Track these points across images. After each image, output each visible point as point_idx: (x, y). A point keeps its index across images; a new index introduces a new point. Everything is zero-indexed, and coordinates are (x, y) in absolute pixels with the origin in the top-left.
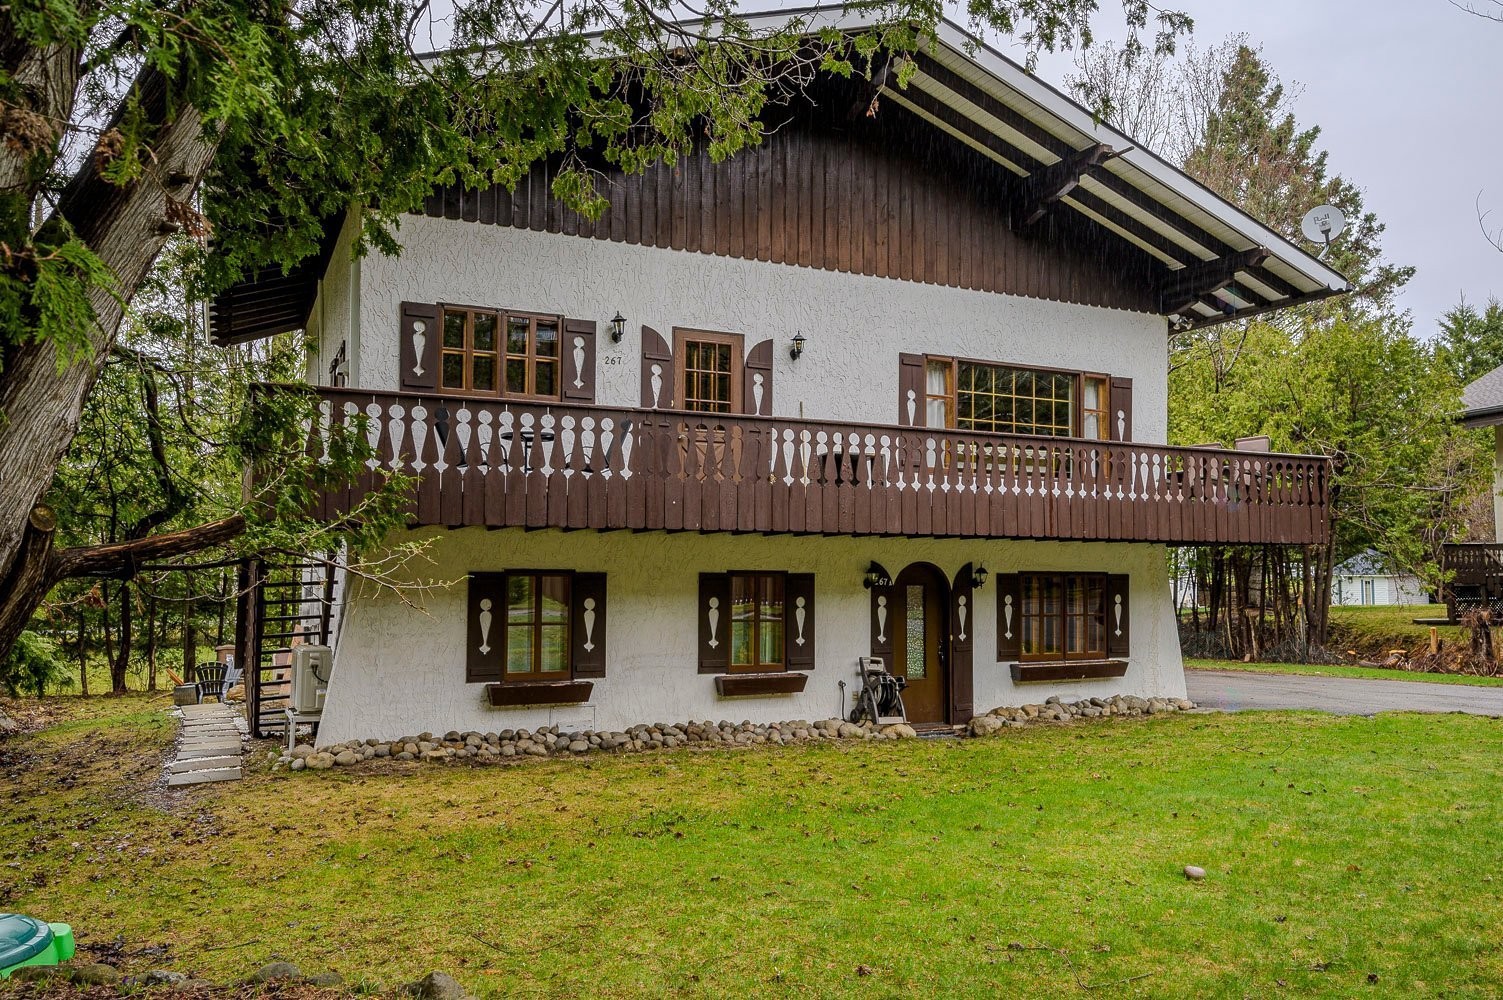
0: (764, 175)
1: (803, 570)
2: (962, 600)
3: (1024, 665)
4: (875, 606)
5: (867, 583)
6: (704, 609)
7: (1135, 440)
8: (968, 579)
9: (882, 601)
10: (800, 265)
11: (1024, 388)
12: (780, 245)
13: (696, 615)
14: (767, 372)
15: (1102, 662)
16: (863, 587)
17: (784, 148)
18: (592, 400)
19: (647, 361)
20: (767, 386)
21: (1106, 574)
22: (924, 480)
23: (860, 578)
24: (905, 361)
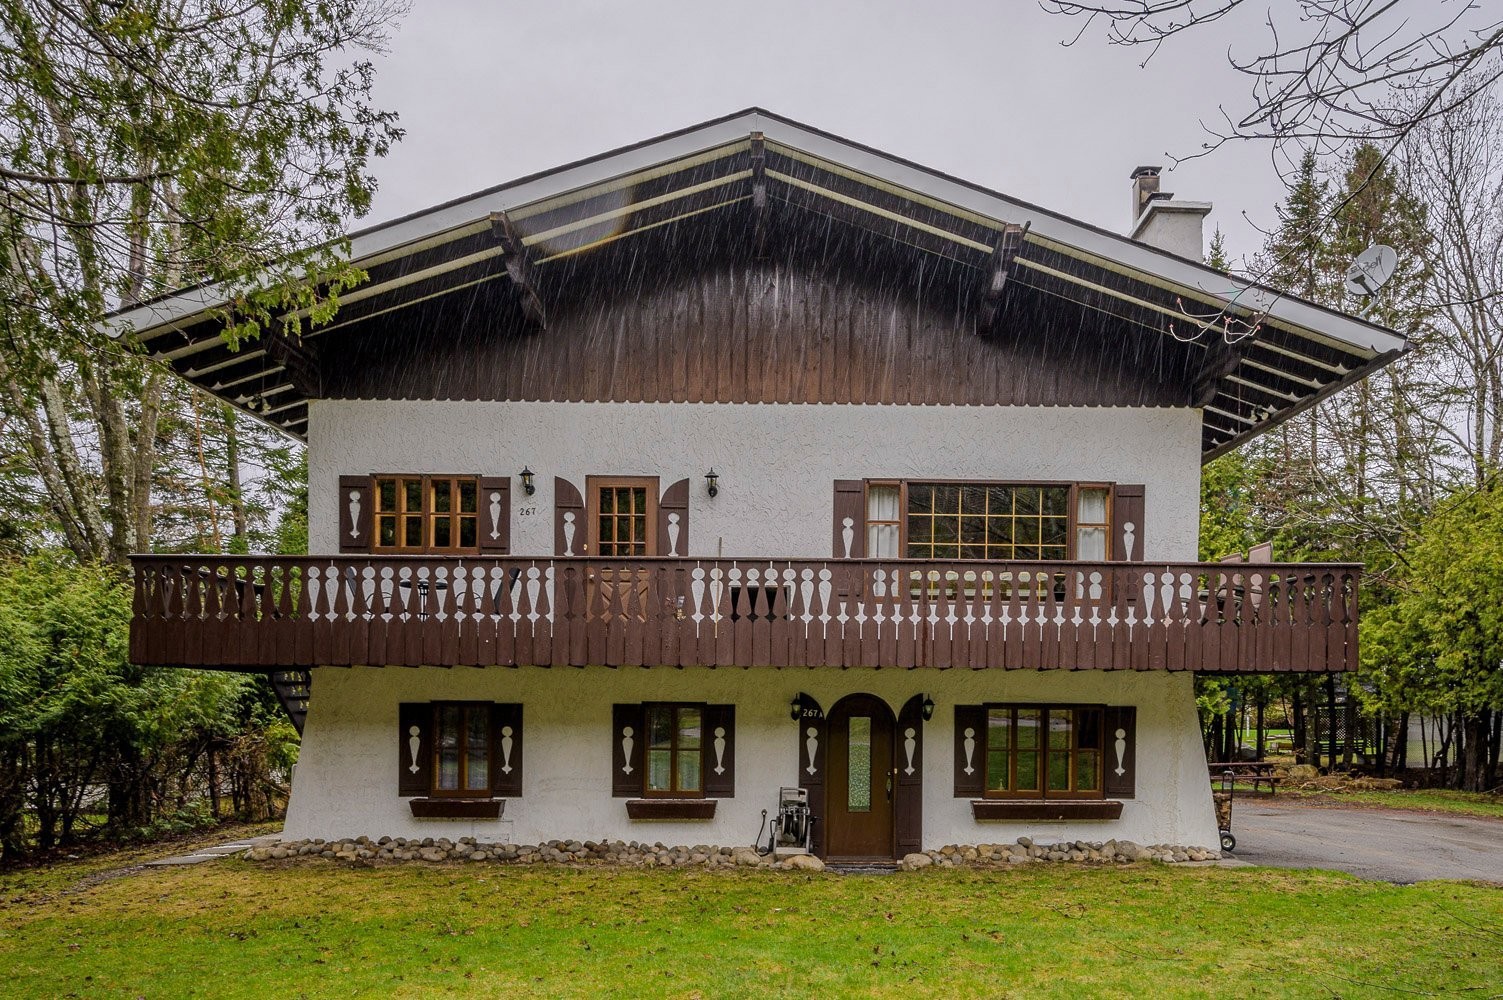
0: (679, 317)
1: (724, 701)
2: (910, 733)
3: (990, 802)
4: (804, 737)
5: (794, 716)
6: (618, 739)
7: (1148, 558)
8: (917, 710)
9: (812, 732)
10: (721, 402)
11: (1001, 506)
12: (698, 383)
13: (610, 743)
14: (683, 511)
15: (1096, 802)
16: (790, 719)
17: (700, 289)
18: (505, 549)
19: (560, 508)
20: (684, 524)
21: (1103, 706)
22: (870, 611)
23: (787, 710)
24: (842, 489)
